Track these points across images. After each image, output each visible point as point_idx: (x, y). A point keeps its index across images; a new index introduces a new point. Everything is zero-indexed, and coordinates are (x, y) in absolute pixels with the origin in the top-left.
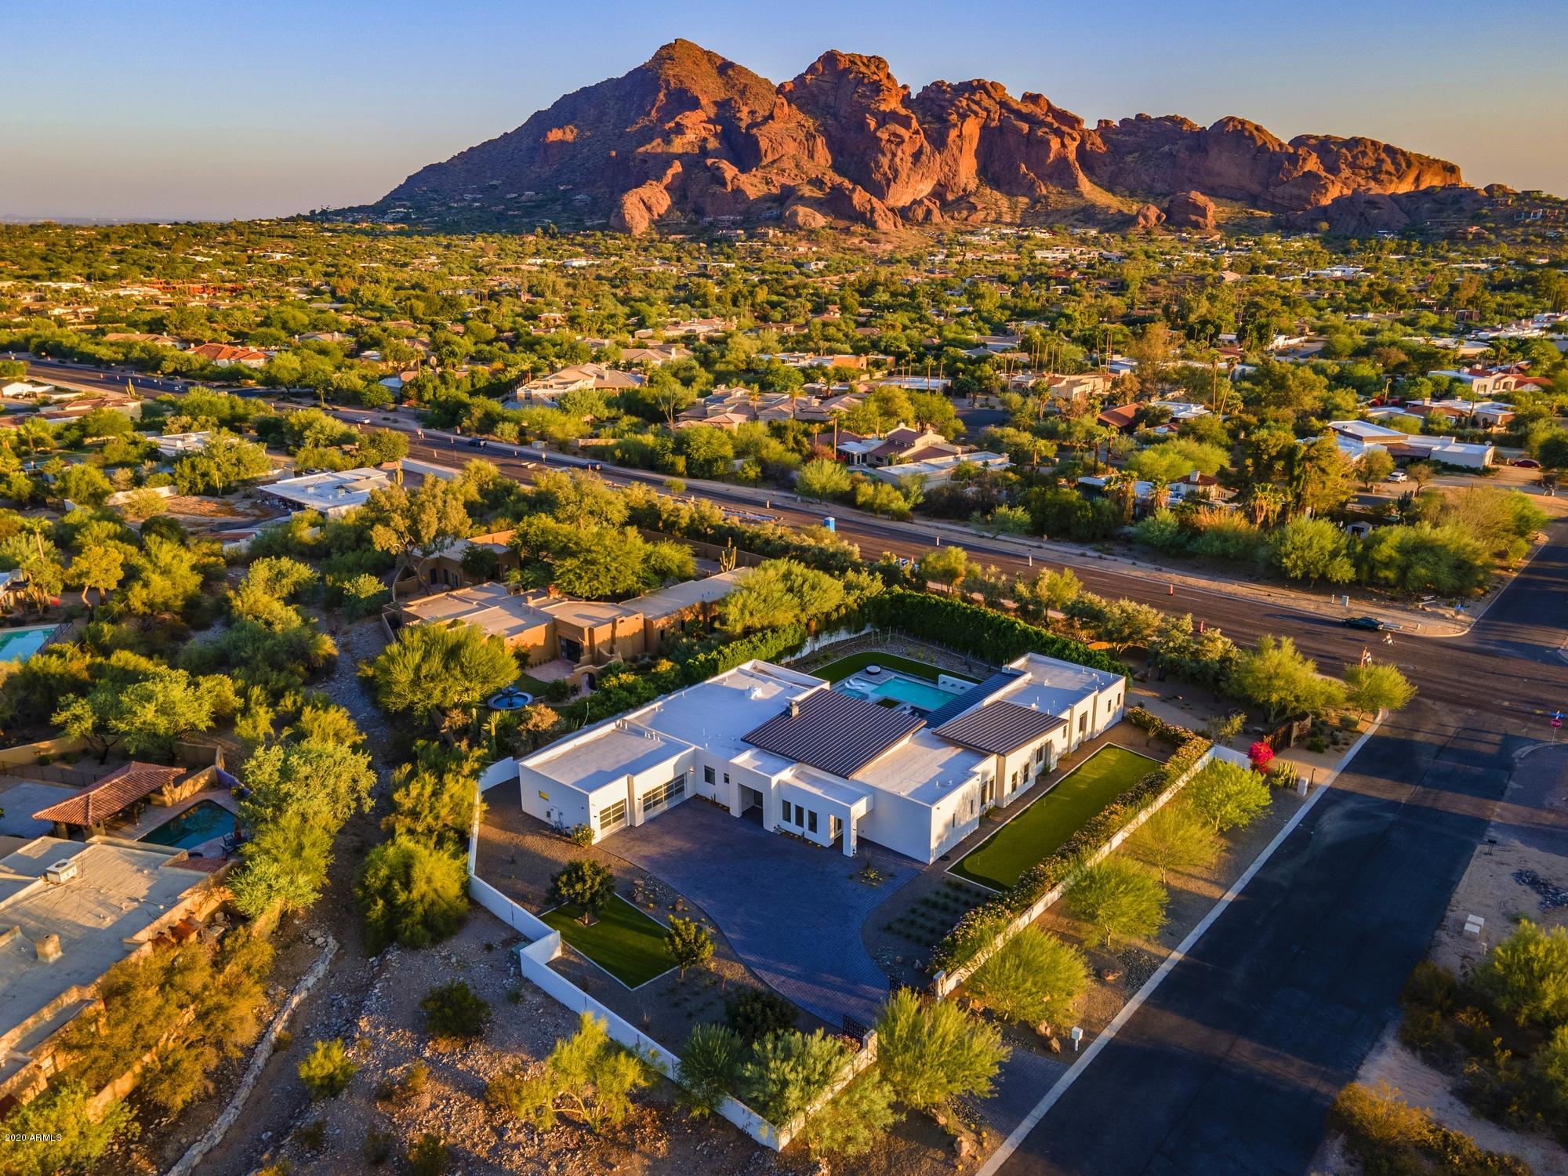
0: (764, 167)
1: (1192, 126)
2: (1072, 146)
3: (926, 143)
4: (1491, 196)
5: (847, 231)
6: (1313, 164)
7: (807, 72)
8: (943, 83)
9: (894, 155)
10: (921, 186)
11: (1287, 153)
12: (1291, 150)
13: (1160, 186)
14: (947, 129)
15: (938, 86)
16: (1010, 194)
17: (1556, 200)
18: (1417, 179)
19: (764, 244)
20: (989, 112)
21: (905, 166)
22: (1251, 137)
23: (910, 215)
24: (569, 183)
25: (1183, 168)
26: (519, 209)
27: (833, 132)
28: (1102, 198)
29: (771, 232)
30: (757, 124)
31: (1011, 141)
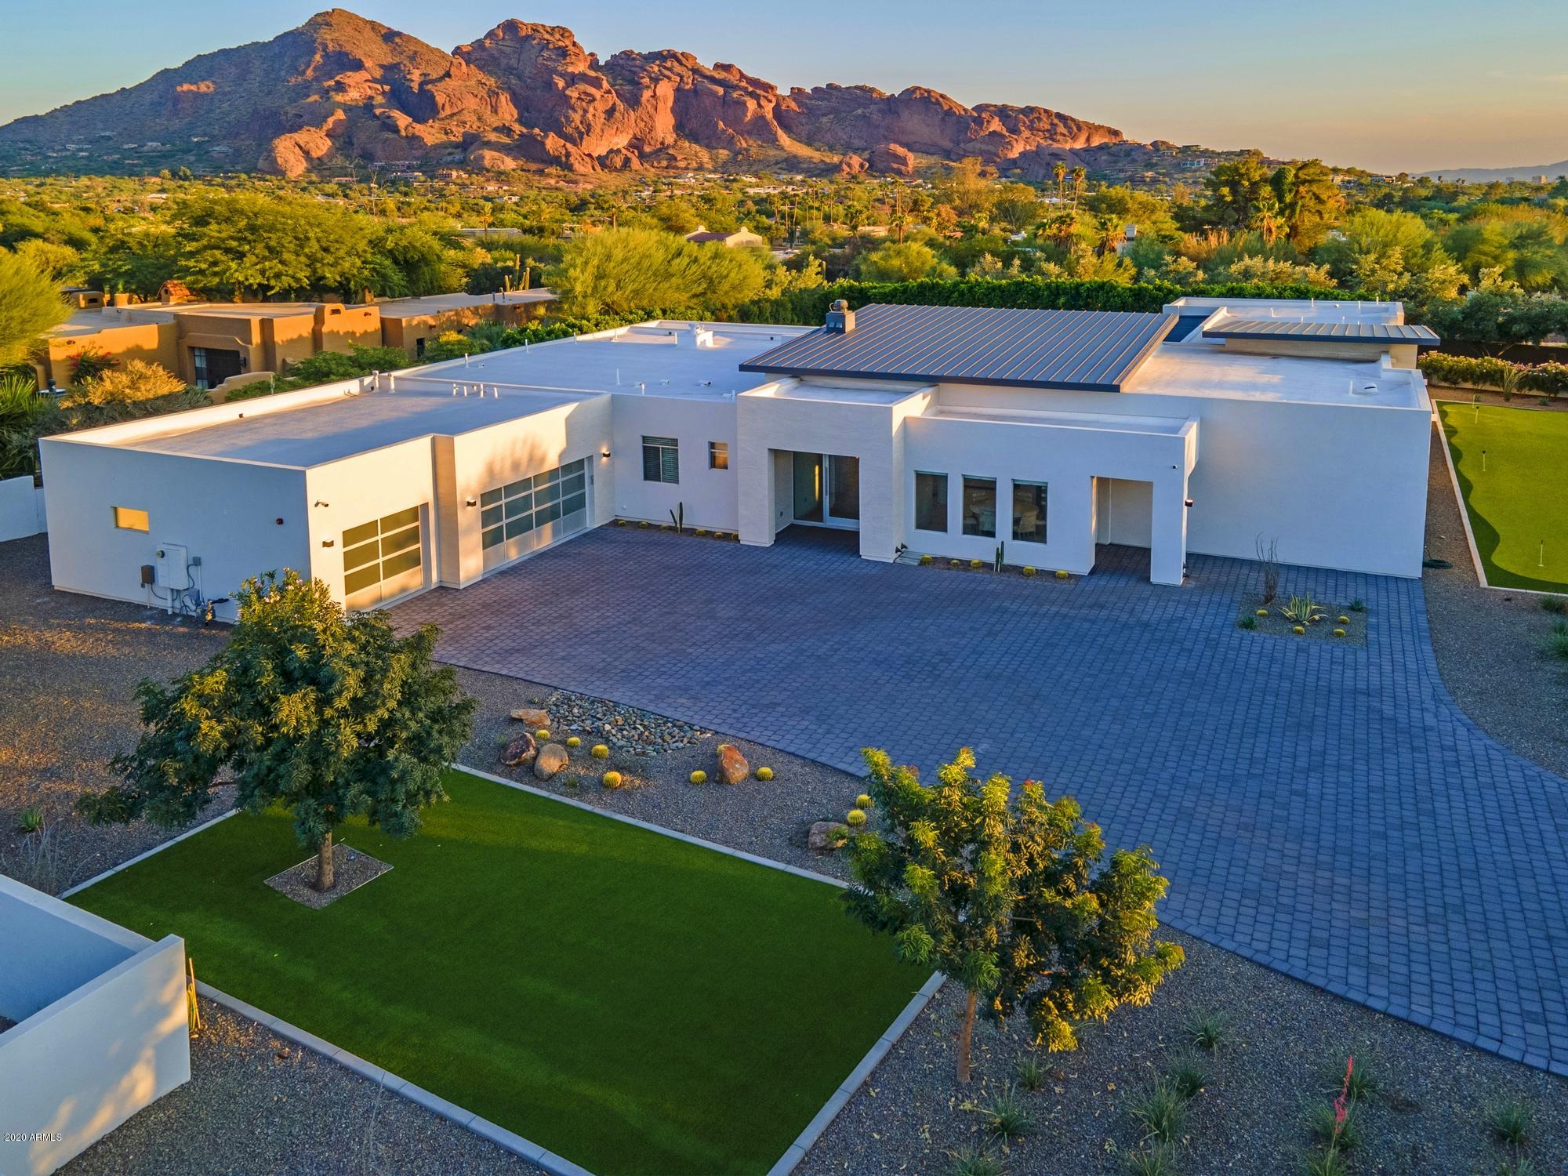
0: (442, 119)
1: (880, 94)
2: (769, 108)
3: (618, 102)
4: (1158, 150)
5: (541, 172)
6: (996, 125)
7: (486, 38)
8: (632, 52)
9: (585, 111)
10: (616, 140)
11: (971, 116)
12: (975, 114)
13: (857, 143)
14: (641, 90)
15: (627, 55)
16: (709, 147)
18: (1088, 140)
19: (447, 184)
20: (682, 77)
21: (598, 121)
22: (938, 103)
23: (608, 162)
24: (205, 135)
25: (877, 127)
26: (139, 158)
27: (518, 91)
28: (803, 151)
29: (454, 174)
30: (432, 82)
31: (707, 101)
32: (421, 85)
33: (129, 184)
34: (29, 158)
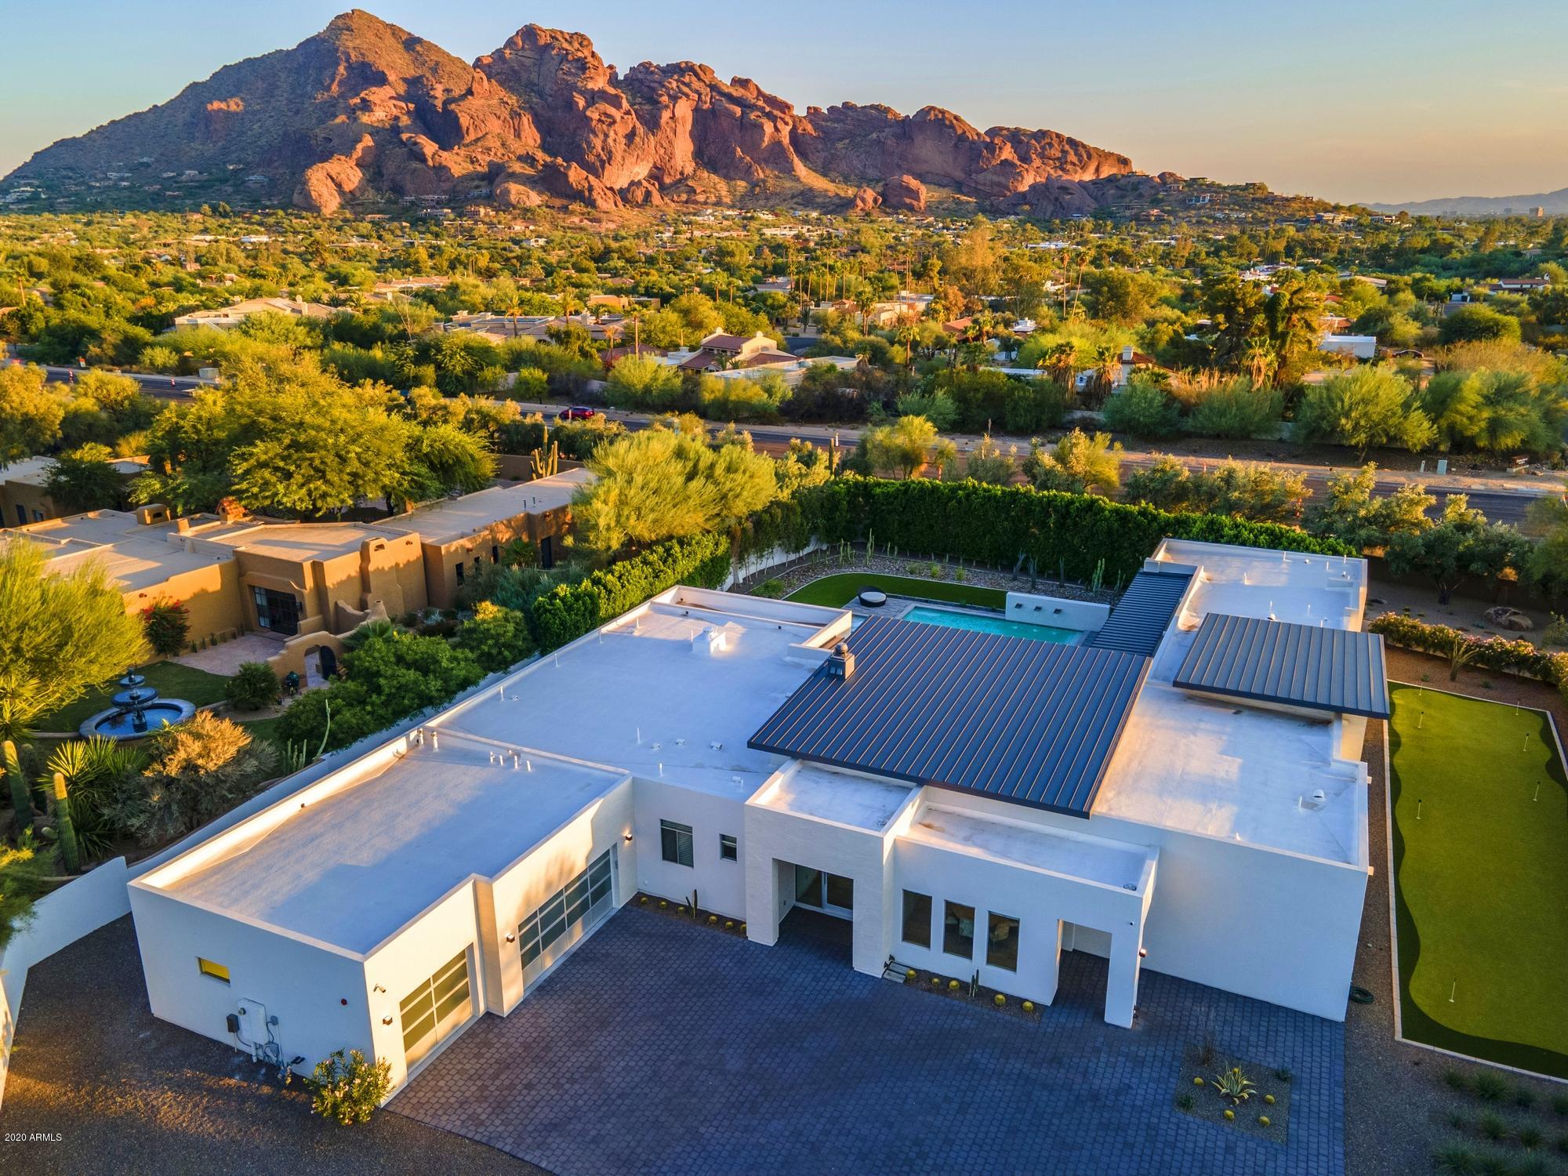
0: (467, 145)
1: (895, 114)
2: (786, 131)
3: (638, 125)
4: (1164, 183)
5: (565, 209)
6: (1008, 153)
7: (505, 47)
8: (650, 64)
9: (606, 136)
10: (637, 169)
11: (984, 142)
12: (988, 140)
13: (872, 173)
14: (659, 110)
15: (645, 67)
16: (727, 177)
18: (1097, 170)
19: (476, 223)
20: (700, 95)
21: (619, 148)
22: (952, 126)
23: (630, 196)
24: (240, 161)
25: (892, 154)
26: (179, 189)
27: (540, 111)
28: (818, 182)
29: (482, 211)
30: (454, 100)
31: (725, 123)
32: (445, 103)
33: (173, 222)
34: (74, 188)
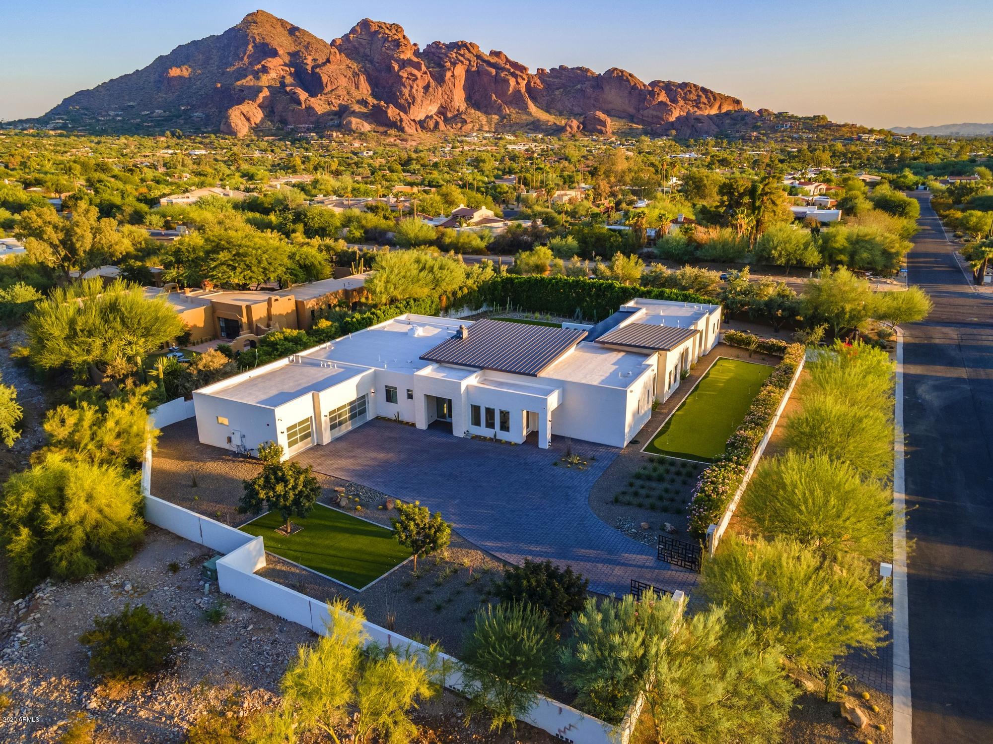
0: (326, 94)
1: (592, 73)
2: (523, 84)
3: (431, 80)
4: (762, 116)
5: (385, 133)
6: (663, 97)
7: (350, 32)
8: (440, 43)
9: (412, 87)
10: (430, 108)
11: (648, 90)
12: (650, 89)
13: (576, 110)
14: (445, 71)
15: (437, 44)
16: (487, 113)
17: (796, 117)
18: (720, 108)
19: (330, 142)
20: (470, 61)
21: (419, 93)
22: (628, 80)
23: (425, 125)
24: (188, 104)
25: (589, 98)
26: (152, 121)
27: (370, 71)
28: (543, 116)
29: (335, 134)
30: (318, 66)
31: (485, 79)
32: (313, 68)
33: (149, 142)
34: (88, 121)
